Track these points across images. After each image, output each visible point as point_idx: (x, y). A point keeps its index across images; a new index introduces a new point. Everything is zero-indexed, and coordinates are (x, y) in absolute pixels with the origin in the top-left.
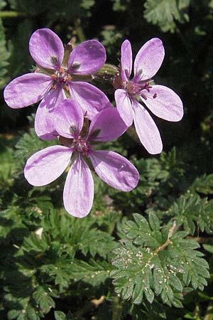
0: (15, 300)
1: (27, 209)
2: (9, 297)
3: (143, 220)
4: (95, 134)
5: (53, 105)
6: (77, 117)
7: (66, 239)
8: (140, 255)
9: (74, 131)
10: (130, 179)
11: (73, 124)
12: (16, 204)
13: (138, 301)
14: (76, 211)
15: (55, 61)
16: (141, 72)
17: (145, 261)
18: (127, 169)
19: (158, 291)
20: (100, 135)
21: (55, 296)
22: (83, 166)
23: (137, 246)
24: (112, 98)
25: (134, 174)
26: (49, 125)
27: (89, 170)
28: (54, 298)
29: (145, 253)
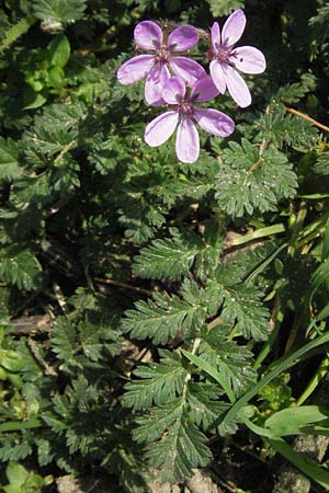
0: (129, 221)
1: (127, 138)
2: (123, 219)
3: (238, 146)
4: (196, 97)
5: (158, 77)
6: (180, 87)
7: (166, 160)
8: (238, 176)
9: (179, 98)
10: (227, 127)
11: (177, 92)
12: (115, 134)
13: (240, 215)
14: (187, 159)
15: (156, 43)
16: (227, 40)
17: (242, 180)
18: (224, 120)
19: (256, 204)
20: (199, 97)
21: (165, 213)
22: (189, 124)
23: (235, 169)
24: (207, 67)
25: (230, 124)
26: (156, 93)
27: (194, 127)
28: (164, 215)
29: (242, 173)
